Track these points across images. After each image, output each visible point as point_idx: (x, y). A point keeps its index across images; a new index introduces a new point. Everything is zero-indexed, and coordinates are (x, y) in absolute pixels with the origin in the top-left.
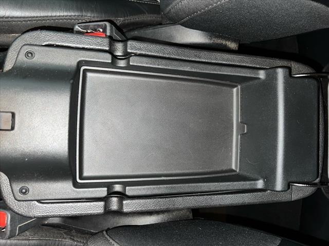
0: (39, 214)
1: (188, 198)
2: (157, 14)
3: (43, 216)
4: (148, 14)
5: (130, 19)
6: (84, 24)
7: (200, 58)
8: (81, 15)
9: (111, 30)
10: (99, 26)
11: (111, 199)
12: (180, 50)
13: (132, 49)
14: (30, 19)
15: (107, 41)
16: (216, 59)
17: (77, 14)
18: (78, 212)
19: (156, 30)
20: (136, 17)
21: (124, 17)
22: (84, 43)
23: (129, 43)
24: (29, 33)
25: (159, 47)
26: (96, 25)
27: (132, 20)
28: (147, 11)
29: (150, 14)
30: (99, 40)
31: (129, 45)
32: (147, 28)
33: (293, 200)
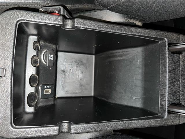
0: (14, 136)
1: (114, 123)
2: (92, 4)
3: (16, 137)
4: (86, 3)
5: (75, 6)
6: (46, 8)
7: (122, 31)
8: (44, 2)
9: (64, 12)
10: (55, 9)
11: (63, 124)
12: (109, 26)
13: (78, 24)
14: (10, 4)
15: (61, 18)
16: (132, 32)
17: (41, 2)
18: (41, 135)
19: (91, 13)
20: (79, 5)
21: (71, 5)
22: (45, 20)
23: (76, 20)
24: (8, 11)
25: (95, 23)
26: (54, 8)
27: (76, 7)
28: (85, 2)
29: (87, 3)
30: (56, 17)
31: (75, 22)
32: (86, 12)
33: (180, 124)
